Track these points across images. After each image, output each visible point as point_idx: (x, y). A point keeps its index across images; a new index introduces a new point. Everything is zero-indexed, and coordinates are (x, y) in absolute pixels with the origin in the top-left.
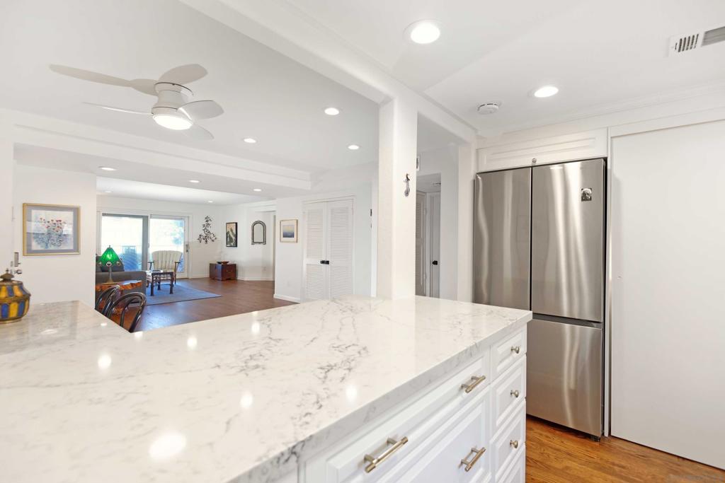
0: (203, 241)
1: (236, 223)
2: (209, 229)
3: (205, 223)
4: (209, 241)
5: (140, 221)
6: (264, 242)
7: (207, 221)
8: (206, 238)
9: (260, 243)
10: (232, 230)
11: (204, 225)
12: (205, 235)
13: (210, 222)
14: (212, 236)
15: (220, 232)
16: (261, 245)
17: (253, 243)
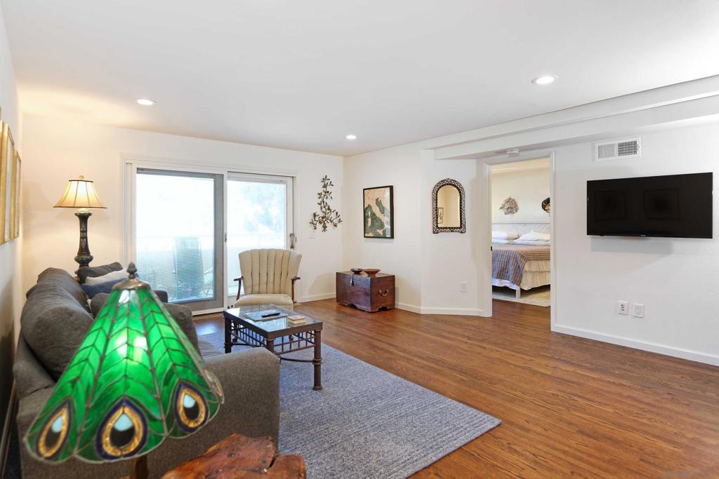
0: (320, 227)
1: (391, 188)
2: (328, 201)
3: (321, 190)
4: (329, 225)
5: (210, 183)
6: (461, 228)
7: (325, 186)
8: (323, 220)
9: (452, 229)
10: (378, 203)
11: (320, 194)
12: (322, 215)
13: (329, 189)
14: (333, 215)
15: (350, 209)
16: (456, 235)
17: (437, 230)
